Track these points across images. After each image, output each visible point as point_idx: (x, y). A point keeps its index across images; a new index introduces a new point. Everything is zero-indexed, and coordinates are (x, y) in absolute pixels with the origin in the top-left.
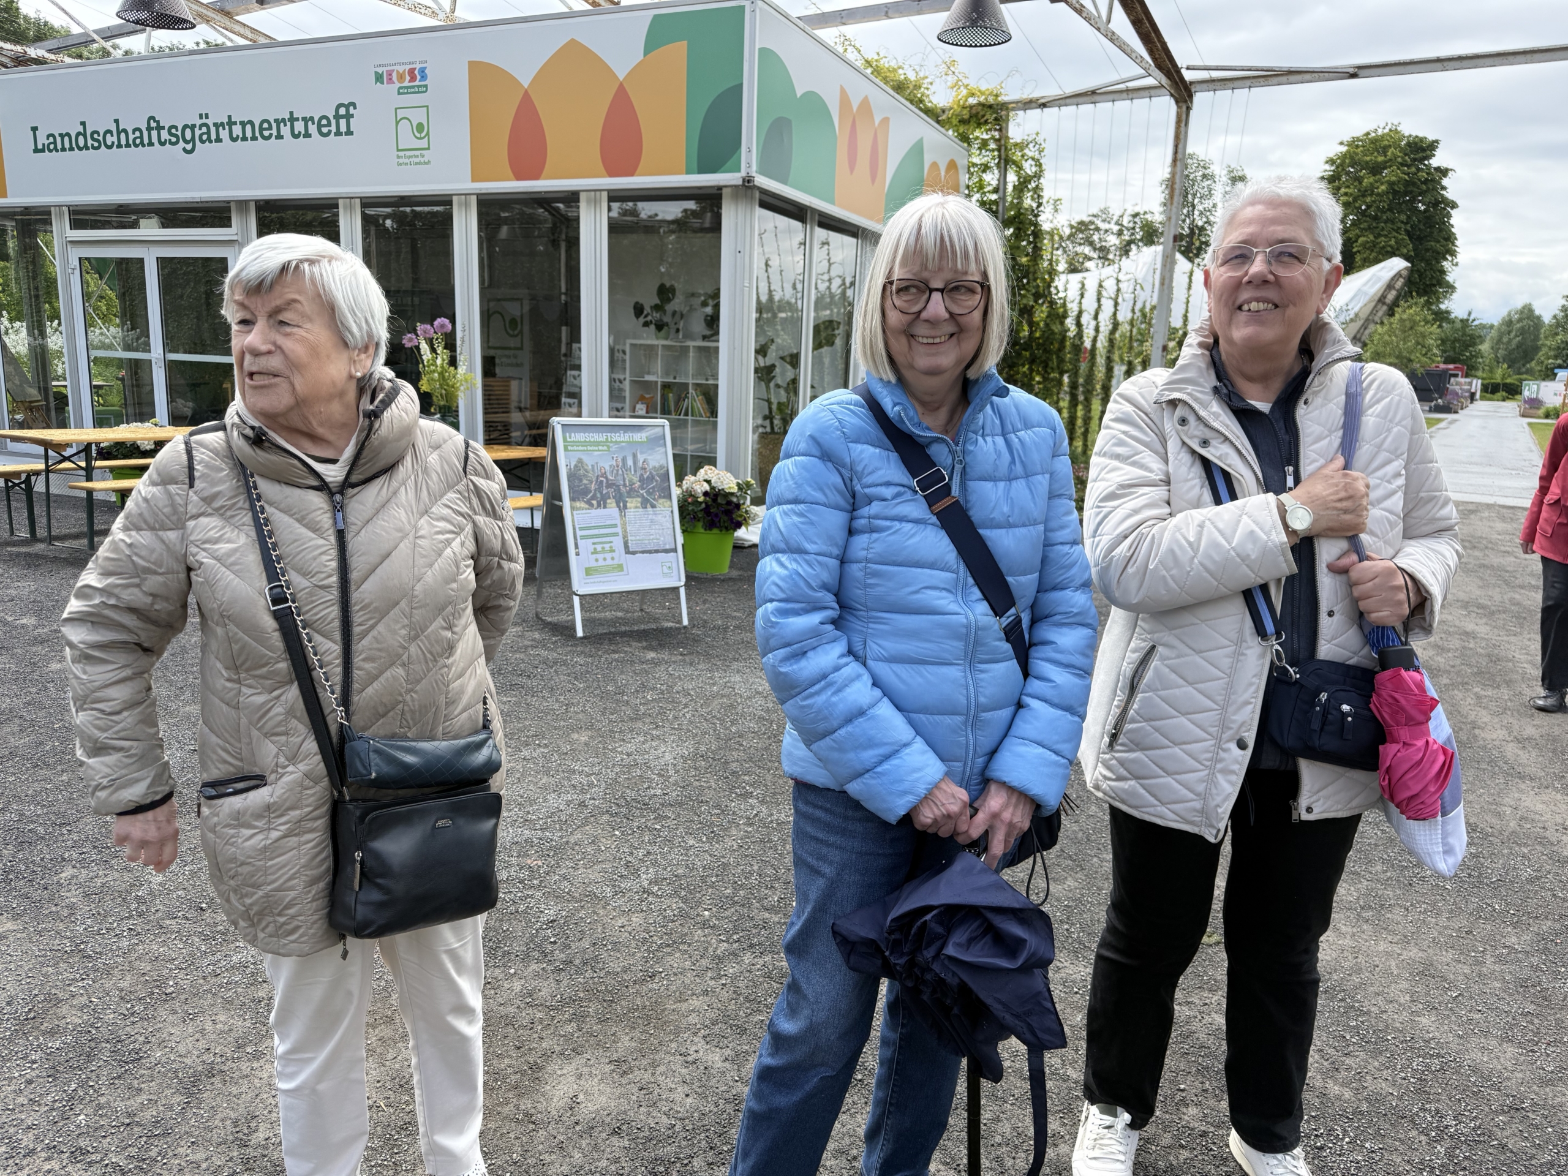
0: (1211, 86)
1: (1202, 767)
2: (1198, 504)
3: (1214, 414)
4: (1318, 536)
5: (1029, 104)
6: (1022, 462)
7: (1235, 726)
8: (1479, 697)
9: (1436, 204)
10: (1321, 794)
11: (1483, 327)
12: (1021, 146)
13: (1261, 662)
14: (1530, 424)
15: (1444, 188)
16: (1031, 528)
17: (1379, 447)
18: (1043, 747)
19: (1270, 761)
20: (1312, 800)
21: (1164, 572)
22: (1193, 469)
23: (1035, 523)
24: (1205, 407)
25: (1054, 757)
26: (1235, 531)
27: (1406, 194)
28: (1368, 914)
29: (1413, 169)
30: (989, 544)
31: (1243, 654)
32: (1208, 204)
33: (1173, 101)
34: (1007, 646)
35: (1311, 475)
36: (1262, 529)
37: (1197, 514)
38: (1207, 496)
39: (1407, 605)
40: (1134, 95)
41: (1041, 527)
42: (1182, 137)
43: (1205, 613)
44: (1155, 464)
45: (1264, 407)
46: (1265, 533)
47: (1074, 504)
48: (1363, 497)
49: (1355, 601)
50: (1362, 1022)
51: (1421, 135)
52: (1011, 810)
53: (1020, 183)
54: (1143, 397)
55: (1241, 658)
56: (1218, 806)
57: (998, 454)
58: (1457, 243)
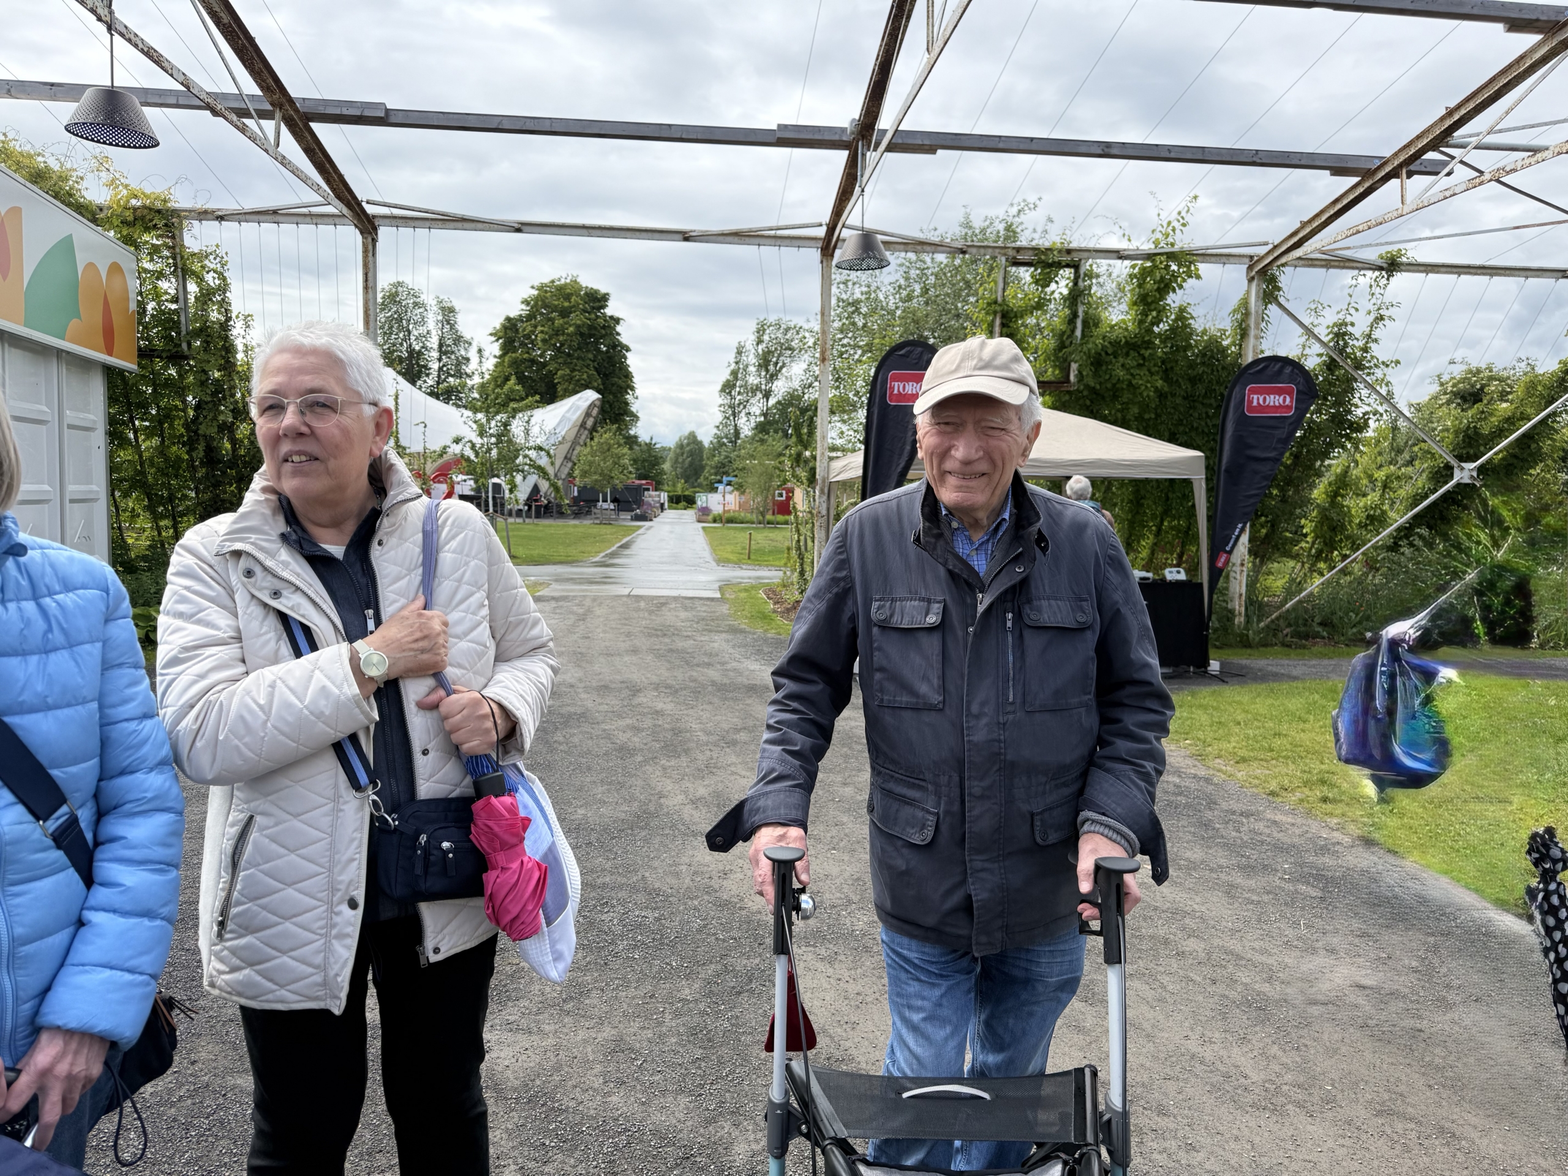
0: (394, 222)
1: (318, 937)
2: (275, 660)
3: (283, 562)
4: (401, 677)
5: (204, 215)
6: (62, 629)
7: (342, 887)
8: (664, 769)
9: (614, 346)
10: (445, 931)
11: (664, 449)
12: (202, 256)
13: (360, 814)
14: (703, 528)
15: (618, 334)
16: (79, 708)
17: (459, 580)
18: (112, 968)
19: (388, 912)
20: (437, 940)
21: (236, 742)
22: (266, 623)
23: (84, 701)
24: (272, 555)
25: (128, 977)
26: (307, 688)
27: (591, 336)
28: (569, 1006)
29: (593, 316)
30: (20, 733)
31: (342, 810)
32: (422, 330)
33: (357, 231)
34: (59, 855)
35: (392, 617)
36: (333, 683)
37: (268, 673)
38: (285, 648)
39: (494, 733)
40: (319, 221)
41: (95, 705)
42: (371, 266)
43: (299, 773)
44: (222, 620)
45: (337, 551)
46: (337, 687)
47: (144, 671)
48: (439, 634)
49: (448, 734)
50: (560, 1122)
51: (595, 287)
52: (69, 1059)
53: (202, 295)
54: (205, 548)
55: (340, 814)
56: (337, 975)
57: (27, 623)
58: (634, 380)
